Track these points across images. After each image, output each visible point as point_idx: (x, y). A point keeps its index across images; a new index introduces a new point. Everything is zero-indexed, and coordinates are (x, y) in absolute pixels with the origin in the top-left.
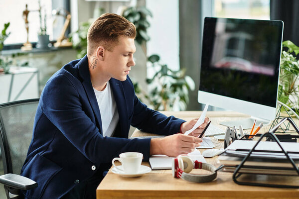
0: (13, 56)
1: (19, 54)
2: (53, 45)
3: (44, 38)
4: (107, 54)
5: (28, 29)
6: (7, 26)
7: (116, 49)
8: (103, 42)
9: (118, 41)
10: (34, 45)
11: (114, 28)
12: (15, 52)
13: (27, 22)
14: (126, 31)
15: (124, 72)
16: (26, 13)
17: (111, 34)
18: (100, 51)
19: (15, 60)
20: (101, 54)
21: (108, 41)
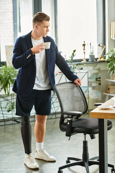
0: (77, 65)
1: (79, 64)
2: (96, 60)
3: (92, 57)
4: (39, 27)
5: (84, 53)
6: (74, 51)
7: (42, 25)
8: (37, 23)
9: (42, 22)
10: (87, 60)
11: (41, 18)
12: (78, 63)
13: (84, 50)
14: (45, 18)
15: (45, 34)
16: (84, 45)
17: (40, 19)
18: (36, 26)
19: (77, 67)
20: (37, 27)
21: (39, 22)
